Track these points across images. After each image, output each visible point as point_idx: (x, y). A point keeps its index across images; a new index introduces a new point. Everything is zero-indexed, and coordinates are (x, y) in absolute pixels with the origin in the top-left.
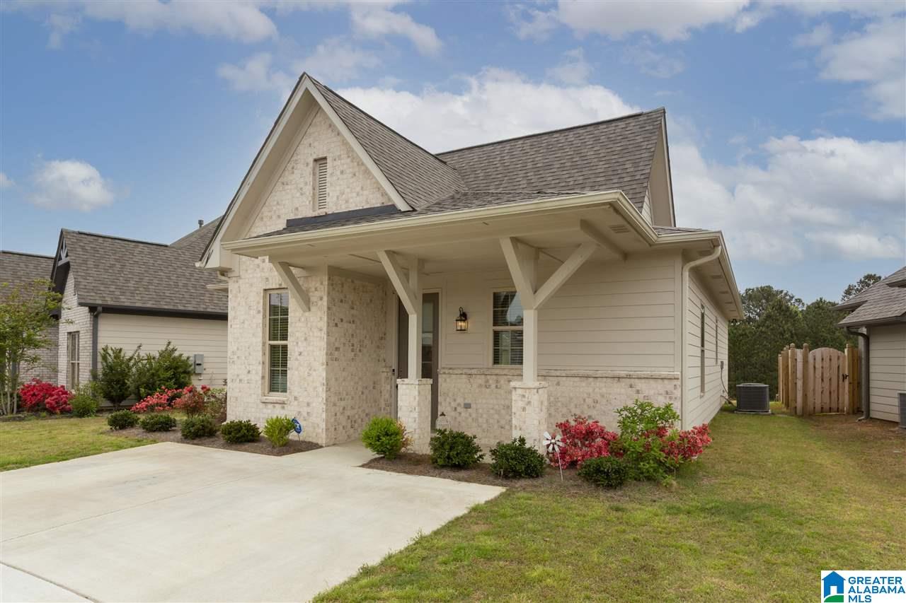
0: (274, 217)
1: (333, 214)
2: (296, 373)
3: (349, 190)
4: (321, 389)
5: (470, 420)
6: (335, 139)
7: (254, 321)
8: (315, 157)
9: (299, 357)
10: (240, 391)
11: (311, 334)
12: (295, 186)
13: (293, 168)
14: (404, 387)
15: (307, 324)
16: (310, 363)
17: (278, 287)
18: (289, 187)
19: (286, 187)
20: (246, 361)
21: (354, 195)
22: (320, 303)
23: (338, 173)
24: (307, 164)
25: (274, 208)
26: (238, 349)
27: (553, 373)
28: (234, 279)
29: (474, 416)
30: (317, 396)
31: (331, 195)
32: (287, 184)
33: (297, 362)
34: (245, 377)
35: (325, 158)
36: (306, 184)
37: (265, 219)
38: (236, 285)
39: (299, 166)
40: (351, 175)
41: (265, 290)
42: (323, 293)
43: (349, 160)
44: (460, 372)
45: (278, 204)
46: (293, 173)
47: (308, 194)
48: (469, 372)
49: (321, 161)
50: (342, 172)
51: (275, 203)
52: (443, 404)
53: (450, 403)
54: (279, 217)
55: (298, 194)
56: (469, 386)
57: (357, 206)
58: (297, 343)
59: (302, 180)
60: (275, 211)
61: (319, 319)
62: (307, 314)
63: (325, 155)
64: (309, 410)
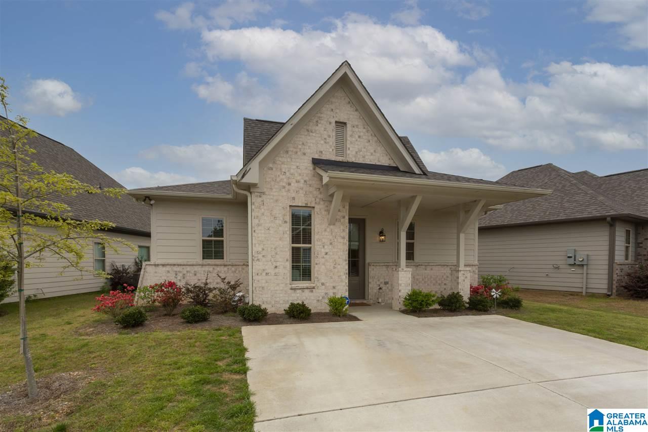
0: (299, 153)
1: (353, 163)
2: (323, 267)
3: (365, 150)
4: (344, 277)
5: (388, 290)
6: (353, 113)
7: (281, 229)
8: (337, 120)
9: (325, 256)
10: (267, 282)
11: (336, 240)
12: (319, 135)
13: (317, 122)
14: (403, 272)
15: (332, 233)
16: (335, 260)
17: (304, 205)
18: (314, 134)
19: (311, 134)
20: (272, 259)
21: (369, 154)
22: (342, 220)
23: (357, 137)
24: (330, 123)
25: (300, 147)
26: (263, 249)
27: (431, 264)
28: (256, 194)
29: (390, 288)
30: (342, 281)
31: (351, 149)
32: (312, 132)
33: (323, 260)
34: (272, 271)
35: (345, 124)
36: (329, 136)
37: (290, 153)
38: (259, 200)
39: (322, 122)
40: (366, 141)
41: (290, 206)
42: (345, 214)
43: (364, 130)
44: (383, 264)
45: (303, 144)
46: (317, 125)
47: (331, 143)
48: (388, 264)
49: (341, 124)
50: (359, 137)
51: (301, 143)
52: (372, 283)
53: (376, 282)
54: (304, 154)
55: (322, 142)
56: (387, 272)
57: (371, 161)
58: (324, 246)
59: (325, 132)
60: (300, 149)
61: (342, 231)
62: (332, 227)
63: (345, 121)
64: (335, 291)
